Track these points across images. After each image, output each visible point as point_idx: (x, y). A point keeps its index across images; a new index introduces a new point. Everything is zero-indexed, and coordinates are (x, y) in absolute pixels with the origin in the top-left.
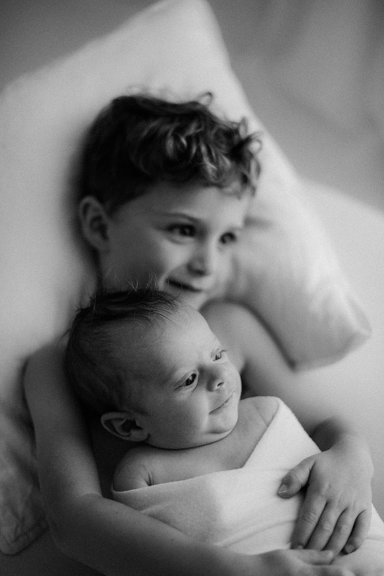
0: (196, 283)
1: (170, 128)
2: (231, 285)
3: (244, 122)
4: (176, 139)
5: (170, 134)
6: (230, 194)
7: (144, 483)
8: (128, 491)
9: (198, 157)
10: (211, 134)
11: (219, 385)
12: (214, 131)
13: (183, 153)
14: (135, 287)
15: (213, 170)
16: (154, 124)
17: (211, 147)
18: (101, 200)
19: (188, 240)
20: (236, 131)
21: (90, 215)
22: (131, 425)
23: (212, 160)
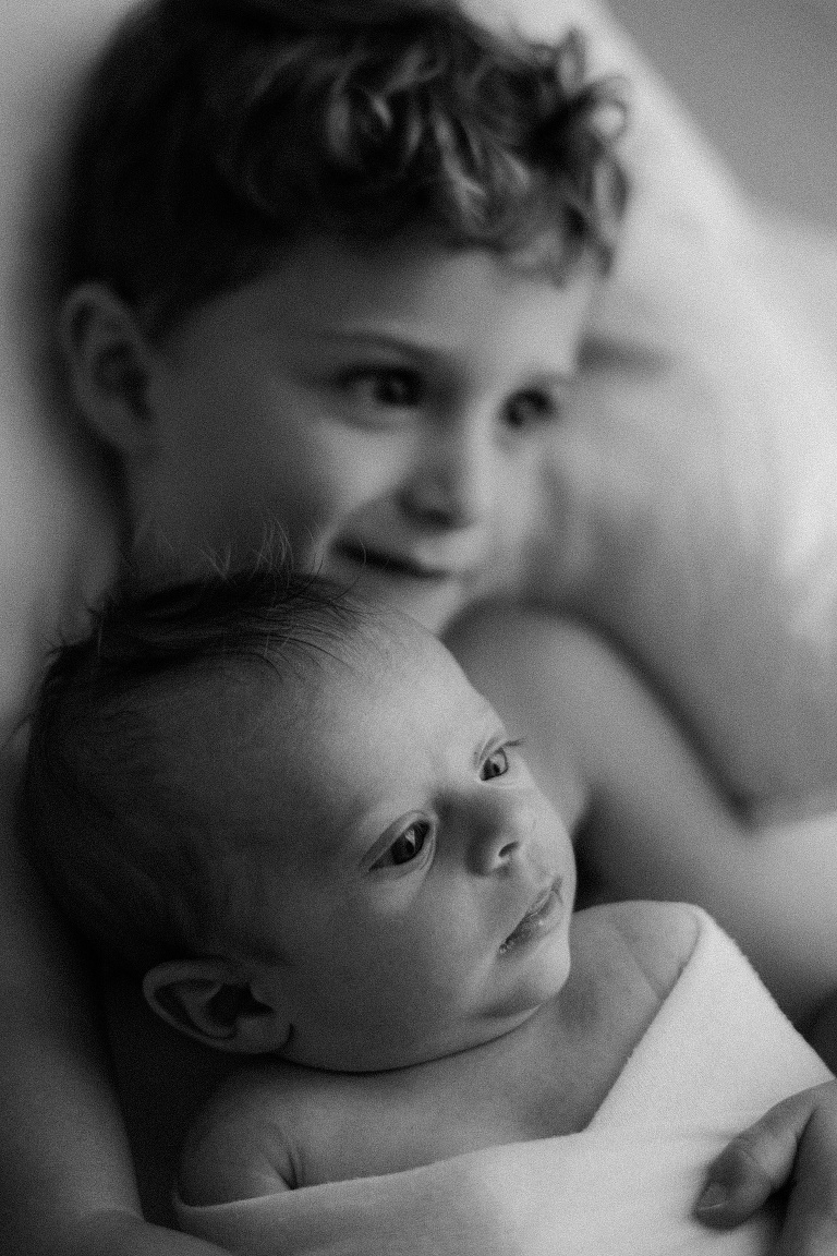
0: (427, 552)
1: (340, 69)
2: (541, 555)
3: (574, 43)
4: (359, 102)
5: (338, 87)
6: (528, 274)
7: (273, 1180)
8: (226, 1206)
9: (428, 157)
10: (468, 87)
11: (503, 852)
12: (476, 77)
13: (380, 148)
14: (220, 566)
15: (475, 199)
16: (289, 56)
17: (466, 123)
18: (127, 293)
19: (401, 415)
20: (550, 75)
21: (98, 338)
22: (237, 1002)
23: (470, 168)
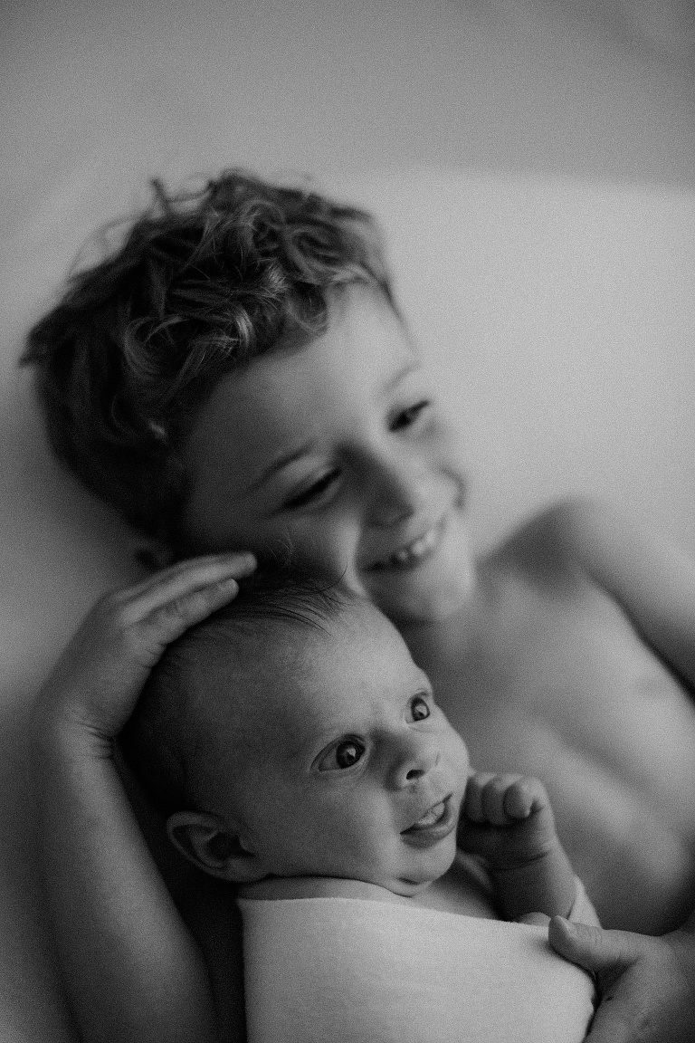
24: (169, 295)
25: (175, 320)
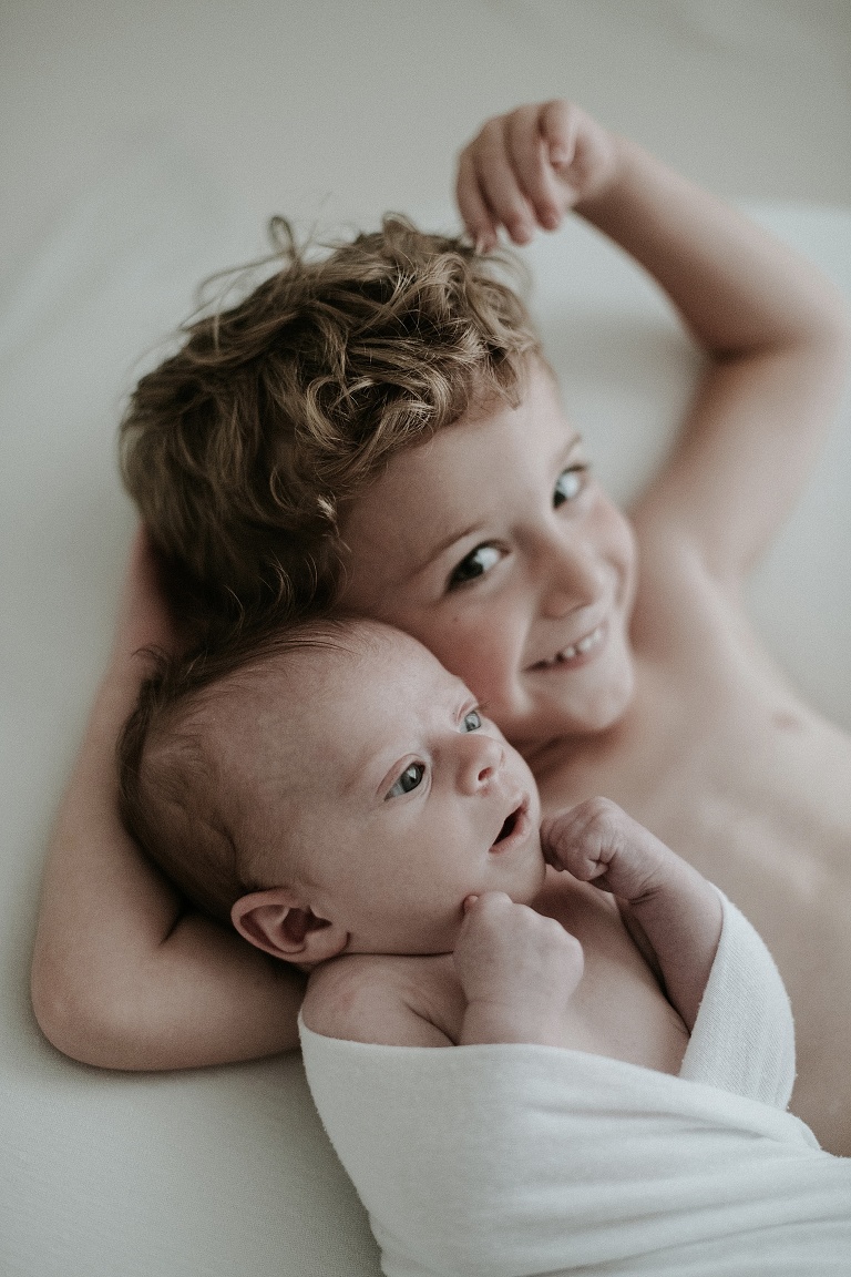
11: (481, 777)
24: (348, 353)
25: (366, 383)
